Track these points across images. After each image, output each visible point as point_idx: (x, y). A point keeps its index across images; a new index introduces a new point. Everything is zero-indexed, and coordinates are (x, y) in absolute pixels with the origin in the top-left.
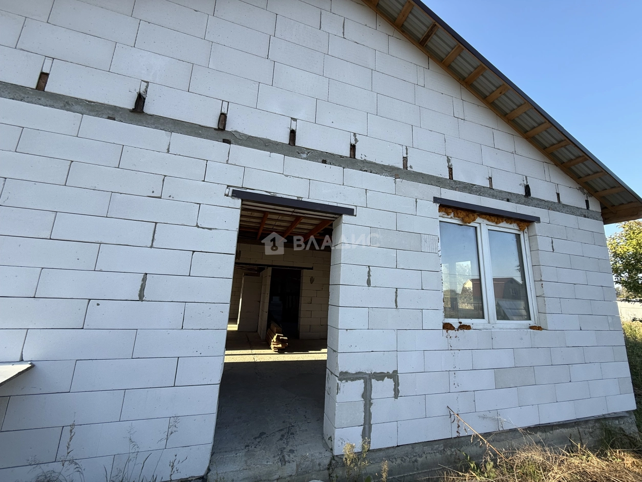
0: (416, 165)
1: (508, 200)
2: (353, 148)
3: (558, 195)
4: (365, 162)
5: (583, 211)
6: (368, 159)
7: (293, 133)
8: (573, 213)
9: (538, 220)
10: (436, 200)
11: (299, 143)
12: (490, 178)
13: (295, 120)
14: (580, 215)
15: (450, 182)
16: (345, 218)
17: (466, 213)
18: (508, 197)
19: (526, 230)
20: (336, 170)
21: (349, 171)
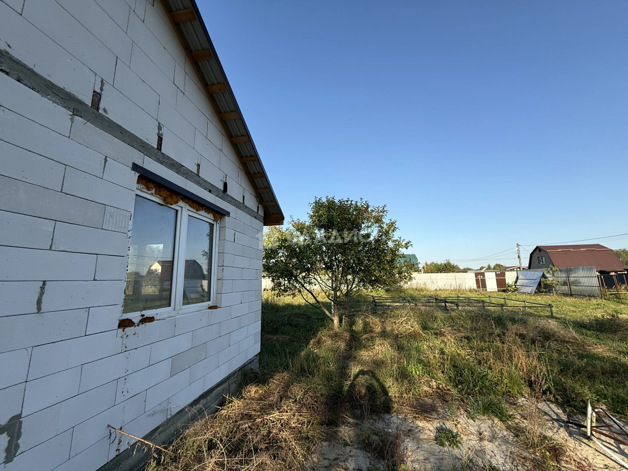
0: (113, 113)
3: (244, 197)
5: (255, 214)
8: (249, 214)
9: (228, 214)
10: (135, 167)
12: (199, 165)
14: (253, 216)
15: (157, 153)
17: (170, 193)
18: (211, 189)
19: (219, 221)
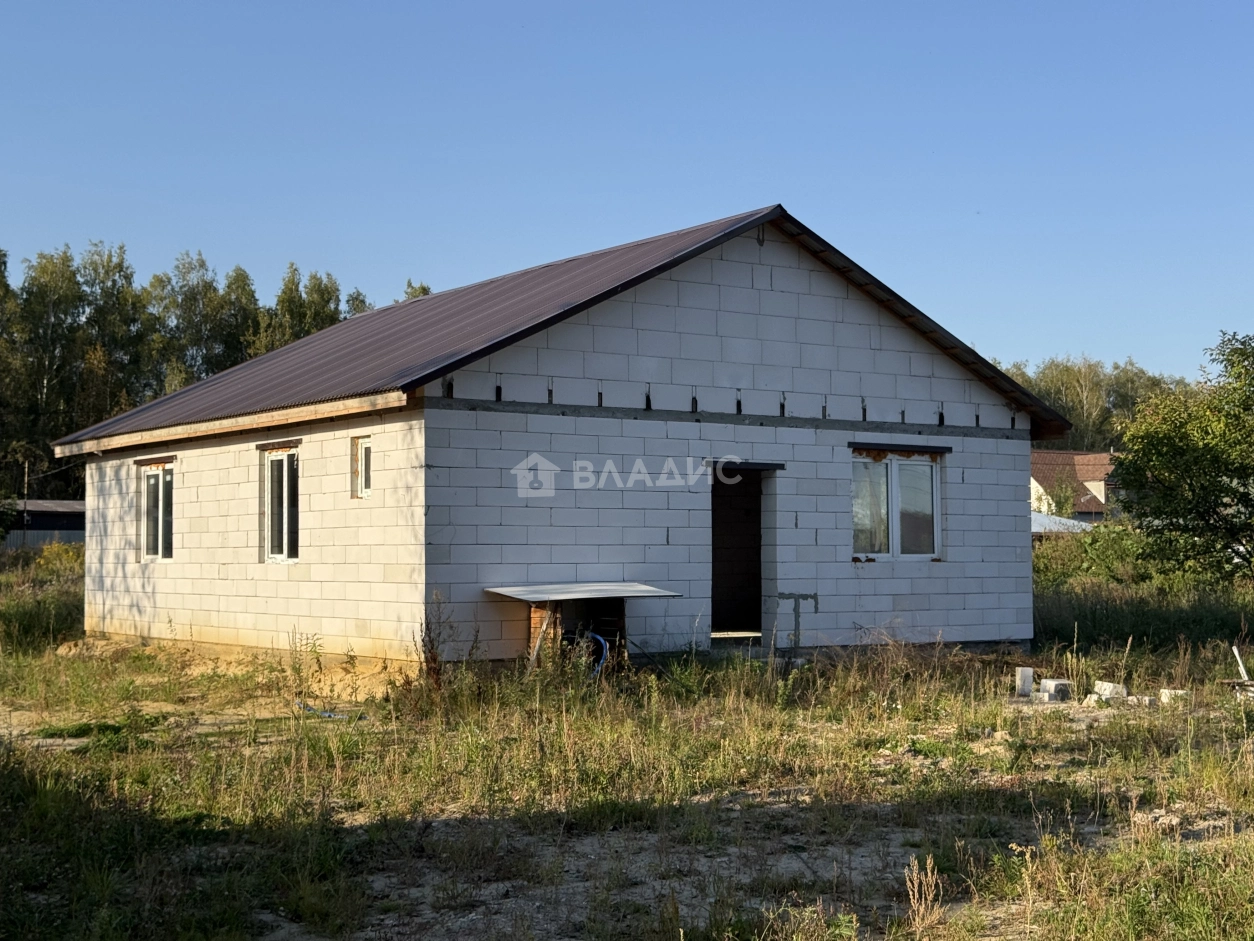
0: (834, 414)
1: (920, 433)
2: (782, 406)
3: (977, 417)
4: (792, 418)
5: (1006, 432)
6: (795, 415)
7: (739, 404)
8: (993, 436)
9: (949, 450)
10: (850, 445)
11: (745, 411)
12: (903, 413)
13: (739, 390)
14: (1002, 437)
15: (865, 425)
16: (779, 473)
17: (877, 452)
18: (920, 430)
19: (938, 461)
20: (769, 430)
21: (781, 429)
